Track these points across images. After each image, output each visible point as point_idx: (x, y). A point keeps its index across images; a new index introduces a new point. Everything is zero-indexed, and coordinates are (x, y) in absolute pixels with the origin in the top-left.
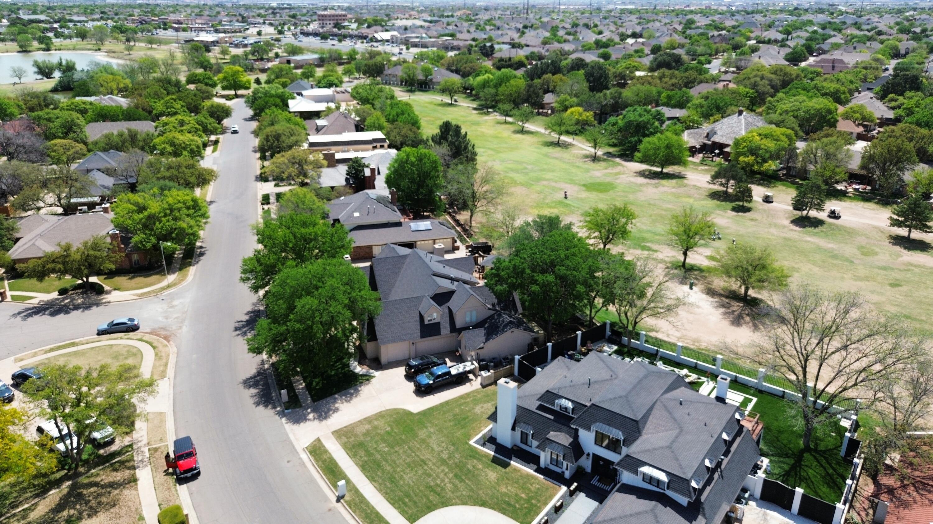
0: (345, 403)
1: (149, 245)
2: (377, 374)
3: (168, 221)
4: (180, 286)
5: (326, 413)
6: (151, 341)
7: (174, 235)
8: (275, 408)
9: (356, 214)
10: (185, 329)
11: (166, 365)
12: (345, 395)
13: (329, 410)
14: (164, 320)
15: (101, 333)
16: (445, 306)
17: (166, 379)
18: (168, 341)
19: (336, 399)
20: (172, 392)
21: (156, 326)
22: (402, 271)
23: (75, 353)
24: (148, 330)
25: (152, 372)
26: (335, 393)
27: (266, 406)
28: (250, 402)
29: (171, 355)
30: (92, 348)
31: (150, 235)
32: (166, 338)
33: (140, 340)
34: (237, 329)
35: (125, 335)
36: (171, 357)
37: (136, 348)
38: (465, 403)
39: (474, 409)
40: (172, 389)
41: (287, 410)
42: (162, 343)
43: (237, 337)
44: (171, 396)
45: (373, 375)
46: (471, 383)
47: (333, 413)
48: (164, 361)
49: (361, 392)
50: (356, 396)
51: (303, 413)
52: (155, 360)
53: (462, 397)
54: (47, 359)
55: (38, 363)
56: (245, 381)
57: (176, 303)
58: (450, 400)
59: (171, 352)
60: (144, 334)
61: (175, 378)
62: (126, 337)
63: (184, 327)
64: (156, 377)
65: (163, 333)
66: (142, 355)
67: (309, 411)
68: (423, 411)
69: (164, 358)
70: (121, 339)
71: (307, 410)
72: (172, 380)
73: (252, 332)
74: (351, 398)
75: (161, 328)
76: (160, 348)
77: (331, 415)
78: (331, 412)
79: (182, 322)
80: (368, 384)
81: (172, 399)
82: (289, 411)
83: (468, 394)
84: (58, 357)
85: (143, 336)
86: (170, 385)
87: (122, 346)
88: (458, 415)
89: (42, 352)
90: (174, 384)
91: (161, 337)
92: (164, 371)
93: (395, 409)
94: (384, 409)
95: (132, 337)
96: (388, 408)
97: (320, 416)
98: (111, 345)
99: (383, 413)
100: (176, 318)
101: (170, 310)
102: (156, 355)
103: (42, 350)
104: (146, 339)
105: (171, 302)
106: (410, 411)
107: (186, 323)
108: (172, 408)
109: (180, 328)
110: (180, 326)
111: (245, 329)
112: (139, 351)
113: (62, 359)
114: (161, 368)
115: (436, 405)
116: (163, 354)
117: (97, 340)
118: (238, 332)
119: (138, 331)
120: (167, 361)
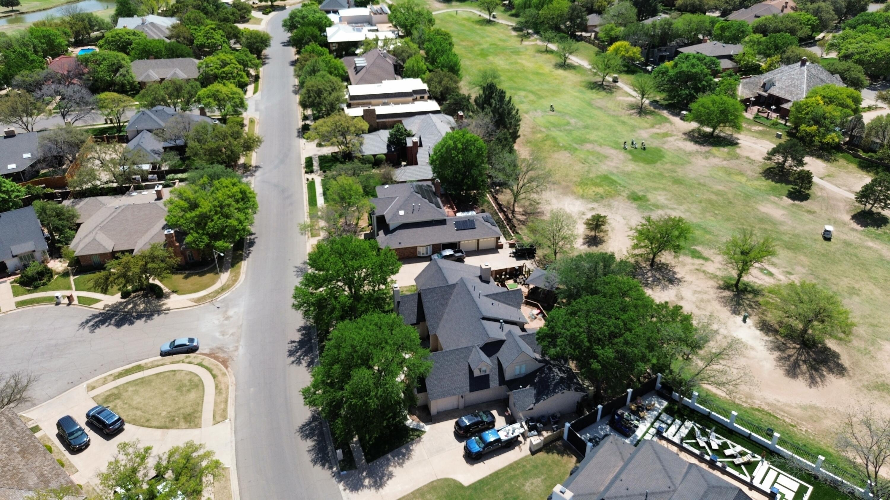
0: (398, 467)
1: (202, 245)
2: (427, 428)
3: (219, 218)
4: (233, 289)
5: (381, 478)
6: (210, 366)
7: (225, 233)
8: (331, 468)
9: (402, 213)
10: (241, 351)
11: (226, 402)
12: (398, 455)
13: (383, 475)
14: (221, 337)
15: (164, 354)
16: (494, 357)
17: (227, 421)
18: (227, 367)
19: (388, 460)
20: (233, 438)
21: (214, 345)
22: (450, 302)
23: (142, 381)
24: (207, 351)
25: (214, 410)
26: (388, 452)
27: (323, 465)
28: (307, 458)
29: (230, 387)
30: (157, 375)
31: (203, 234)
32: (224, 363)
33: (200, 365)
34: (291, 353)
35: (187, 357)
36: (230, 390)
37: (197, 375)
38: (515, 476)
39: (524, 485)
40: (233, 435)
41: (342, 470)
42: (221, 370)
43: (292, 366)
44: (234, 444)
45: (423, 429)
46: (520, 447)
47: (388, 480)
48: (224, 396)
49: (413, 453)
50: (408, 457)
51: (359, 477)
52: (216, 394)
53: (511, 467)
54: (116, 388)
55: (108, 393)
56: (301, 428)
57: (231, 313)
58: (499, 470)
59: (230, 383)
60: (203, 357)
61: (235, 420)
62: (187, 360)
63: (240, 348)
64: (218, 418)
65: (221, 355)
66: (203, 386)
67: (364, 474)
68: (473, 484)
69: (224, 391)
70: (183, 362)
71: (362, 473)
72: (233, 421)
73: (305, 358)
74: (403, 461)
75: (219, 348)
76: (220, 378)
77: (385, 482)
78: (385, 478)
79: (238, 341)
80: (419, 442)
81: (234, 448)
82: (345, 472)
83: (517, 463)
84: (126, 386)
85: (203, 359)
86: (231, 429)
87: (184, 372)
88: (508, 493)
89: (112, 378)
90: (235, 428)
91: (219, 361)
92: (225, 410)
93: (446, 480)
94: (435, 479)
95: (193, 361)
96: (439, 478)
97: (375, 482)
98: (175, 371)
99: (435, 483)
100: (232, 334)
101: (226, 322)
102: (217, 387)
103: (111, 375)
104: (205, 363)
105: (226, 311)
106: (461, 484)
107: (242, 342)
108: (235, 462)
109: (237, 349)
110: (237, 347)
111: (298, 354)
112: (200, 380)
113: (131, 389)
114: (222, 406)
115: (486, 477)
116: (223, 386)
117: (161, 363)
118: (292, 359)
119: (197, 352)
120: (227, 396)
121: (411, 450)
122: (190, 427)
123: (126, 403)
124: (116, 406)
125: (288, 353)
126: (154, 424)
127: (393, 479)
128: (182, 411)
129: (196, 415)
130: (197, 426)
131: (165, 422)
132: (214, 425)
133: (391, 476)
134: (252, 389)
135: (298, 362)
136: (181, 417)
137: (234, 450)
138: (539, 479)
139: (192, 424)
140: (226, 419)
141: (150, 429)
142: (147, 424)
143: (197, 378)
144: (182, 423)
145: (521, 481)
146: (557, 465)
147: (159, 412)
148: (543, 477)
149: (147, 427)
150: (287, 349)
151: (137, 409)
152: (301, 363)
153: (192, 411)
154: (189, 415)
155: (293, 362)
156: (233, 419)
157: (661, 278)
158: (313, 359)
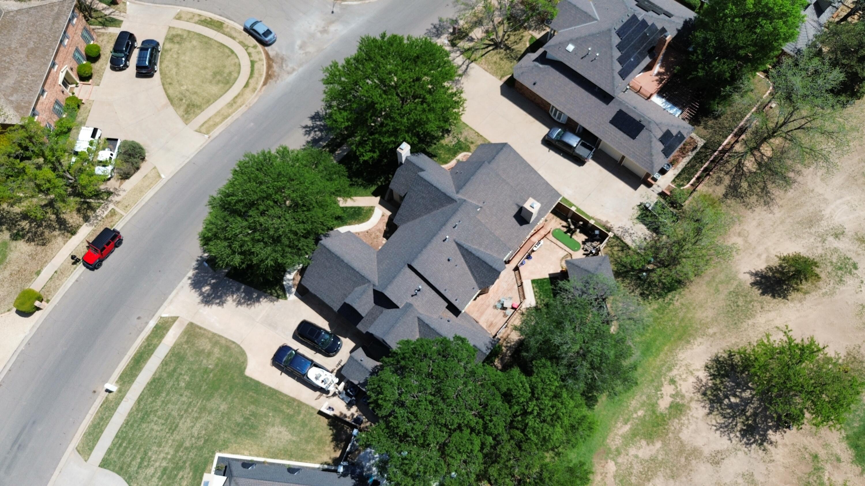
0: (235, 304)
2: (292, 297)
5: (216, 298)
6: (256, 72)
8: (205, 251)
9: (571, 48)
10: (291, 78)
11: (226, 118)
12: (247, 294)
13: (220, 297)
14: (297, 47)
16: (378, 308)
17: (207, 136)
18: (265, 83)
19: (238, 290)
20: (193, 156)
21: (284, 52)
22: (433, 213)
23: (206, 41)
24: (273, 53)
25: (210, 118)
26: (245, 284)
29: (244, 106)
30: (222, 45)
32: (269, 77)
33: (253, 63)
34: (316, 117)
35: (255, 47)
36: (240, 109)
37: (239, 73)
38: (282, 411)
39: (273, 425)
40: (196, 153)
41: (206, 262)
42: (257, 83)
43: (301, 129)
44: (188, 160)
45: (288, 295)
46: (320, 395)
47: (216, 303)
48: (230, 111)
49: (257, 304)
50: (250, 304)
51: (207, 280)
52: (229, 103)
53: (291, 401)
54: (189, 32)
55: (180, 32)
57: (332, 28)
58: (281, 393)
59: (247, 103)
60: (263, 56)
61: (212, 141)
62: (251, 50)
63: (295, 73)
64: (203, 129)
65: (275, 67)
66: (230, 87)
67: (213, 281)
68: (251, 379)
69: (235, 106)
70: (246, 50)
71: (213, 279)
72: (210, 140)
73: (317, 133)
74: (244, 303)
75: (282, 59)
76: (248, 90)
77: (212, 304)
78: (218, 301)
79: (301, 65)
80: (272, 301)
81: (183, 165)
82: (206, 265)
83: (300, 404)
84: (196, 36)
85: (260, 60)
86: (201, 146)
87: (236, 60)
88: (255, 417)
89: (197, 19)
90: (204, 148)
91: (267, 73)
92: (216, 125)
93: (243, 353)
94: (238, 342)
95: (253, 55)
96: (242, 346)
97: (209, 296)
98: (232, 52)
99: (233, 346)
100: (306, 53)
101: (319, 35)
102: (236, 97)
103: (200, 15)
104: (256, 66)
105: (332, 22)
106: (245, 368)
107: (301, 70)
108: (170, 177)
109: (289, 73)
110: (294, 70)
111: (318, 123)
112: (236, 79)
113: (194, 42)
114: (217, 120)
115: (265, 386)
116: (239, 101)
117: (235, 34)
118: (310, 123)
119: (266, 48)
120: (232, 113)
121: (259, 301)
122: (182, 117)
123: (178, 53)
124: (171, 50)
125: (313, 114)
126: (171, 91)
127: (220, 308)
128: (194, 97)
129: (196, 110)
130: (186, 121)
131: (177, 96)
132: (196, 131)
133: (221, 303)
134: (252, 124)
135: (308, 130)
136: (187, 103)
137: (181, 167)
138: (290, 436)
139: (186, 116)
140: (207, 134)
141: (164, 93)
142: (167, 86)
143: (236, 75)
144: (182, 108)
145: (278, 420)
146: (319, 443)
147: (183, 83)
148: (294, 438)
149: (165, 89)
150: (318, 110)
151: (177, 65)
152: (309, 134)
153: (199, 104)
154: (193, 105)
155: (306, 127)
156: (211, 138)
157: (748, 414)
158: (321, 139)
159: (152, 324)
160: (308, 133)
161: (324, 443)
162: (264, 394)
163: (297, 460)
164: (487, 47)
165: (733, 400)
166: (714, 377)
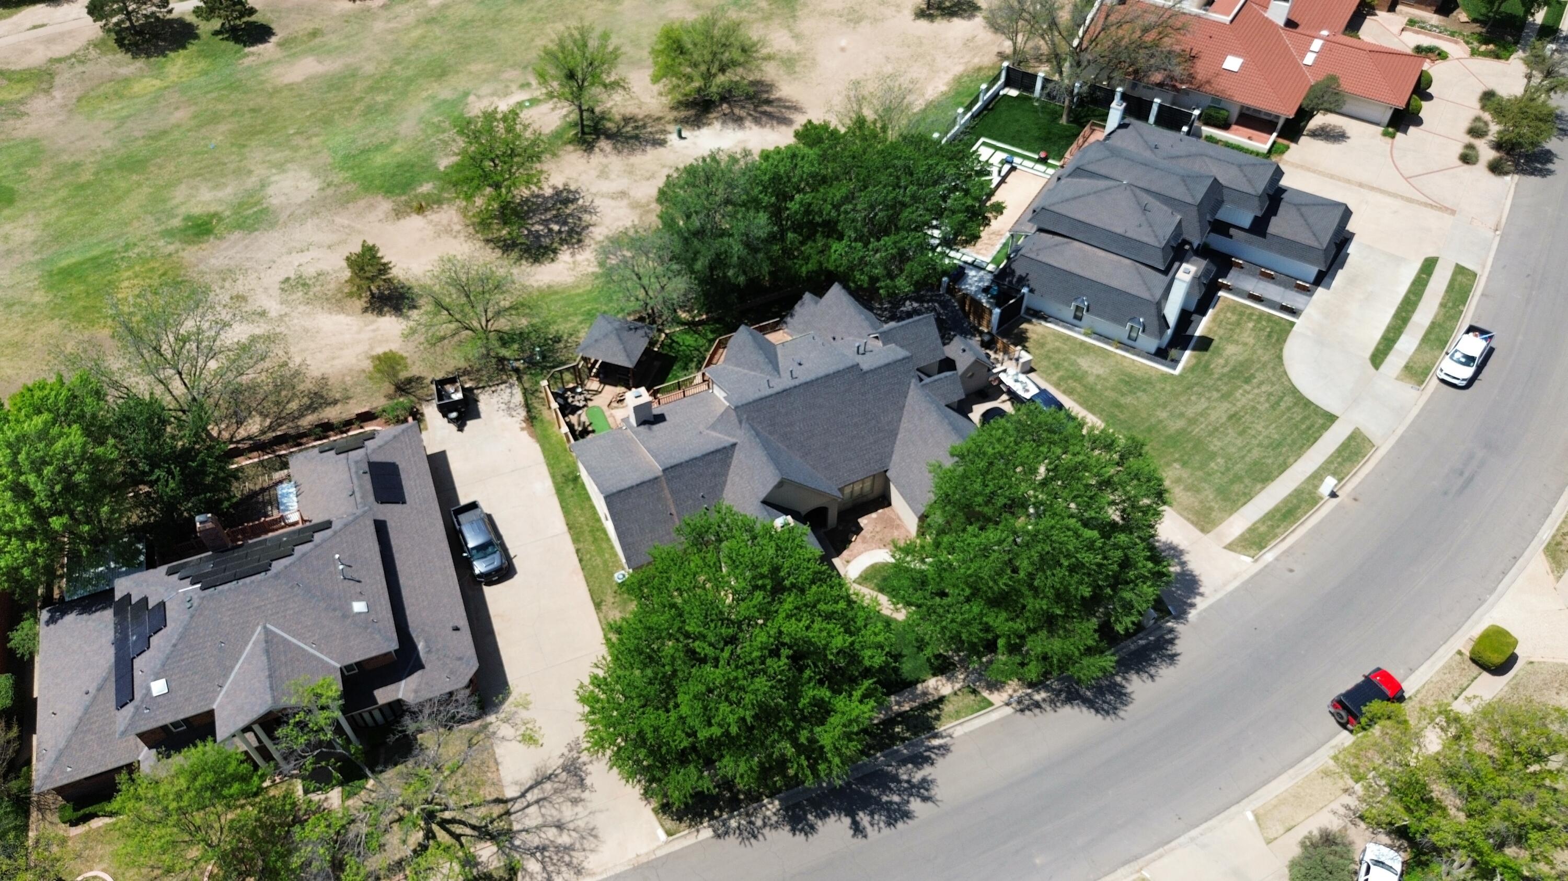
8: (1170, 631)
27: (1170, 644)
34: (896, 815)
40: (1173, 844)
41: (1171, 613)
43: (938, 797)
44: (1194, 833)
56: (1108, 713)
61: (1136, 858)
72: (1141, 862)
81: (1205, 826)
82: (1171, 608)
86: (1161, 856)
90: (1154, 850)
108: (1234, 809)
111: (896, 798)
118: (915, 805)
125: (900, 825)
134: (1038, 861)
135: (922, 790)
137: (1210, 824)
138: (1079, 361)
145: (1091, 379)
148: (1074, 357)
150: (886, 831)
152: (923, 780)
155: (925, 799)
156: (1135, 865)
157: (554, 212)
158: (904, 761)
159: (1269, 556)
160: (925, 783)
161: (1037, 342)
162: (1103, 410)
163: (1076, 339)
164: (453, 821)
165: (556, 228)
166: (555, 251)
